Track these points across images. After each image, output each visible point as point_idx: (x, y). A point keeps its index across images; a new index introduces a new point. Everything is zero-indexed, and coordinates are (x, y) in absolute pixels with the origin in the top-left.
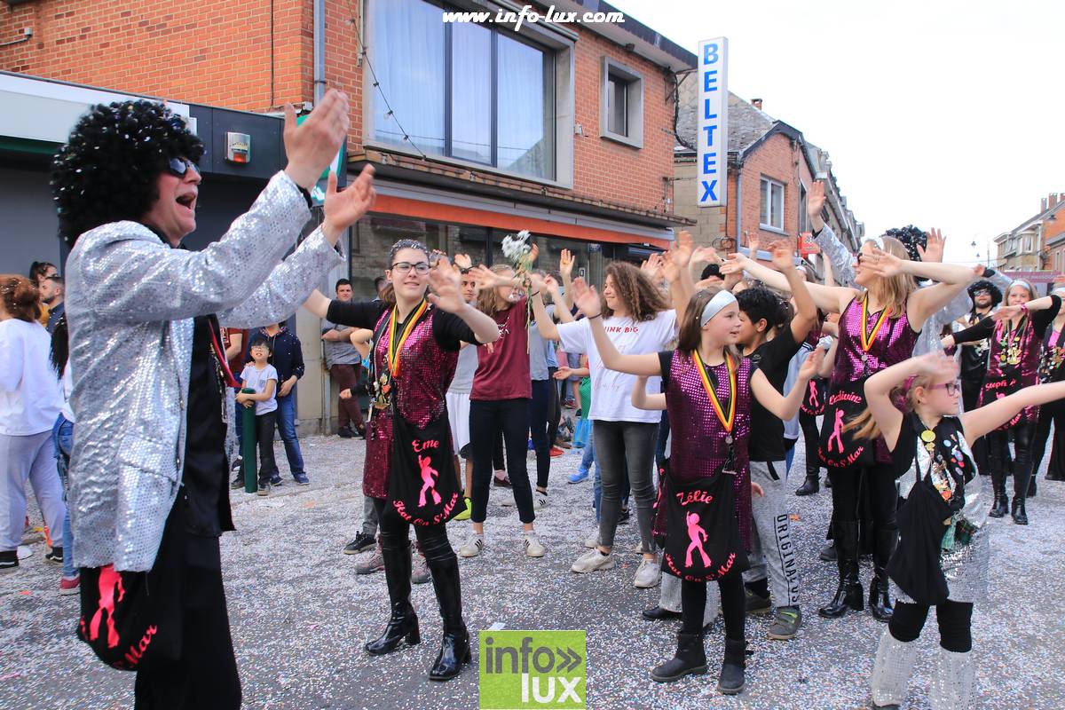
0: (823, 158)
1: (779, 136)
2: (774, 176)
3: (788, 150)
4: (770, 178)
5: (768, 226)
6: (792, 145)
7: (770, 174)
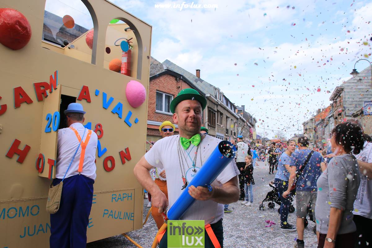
0: (217, 90)
1: (169, 76)
2: (166, 92)
3: (175, 82)
4: (164, 92)
5: (164, 112)
6: (176, 80)
7: (164, 91)
